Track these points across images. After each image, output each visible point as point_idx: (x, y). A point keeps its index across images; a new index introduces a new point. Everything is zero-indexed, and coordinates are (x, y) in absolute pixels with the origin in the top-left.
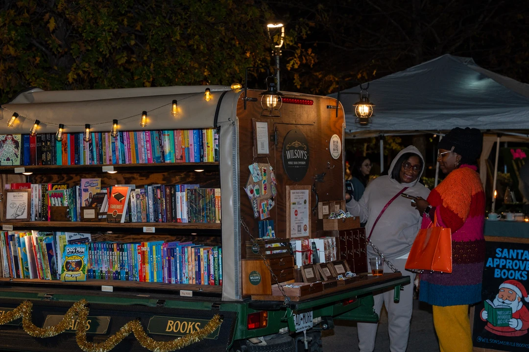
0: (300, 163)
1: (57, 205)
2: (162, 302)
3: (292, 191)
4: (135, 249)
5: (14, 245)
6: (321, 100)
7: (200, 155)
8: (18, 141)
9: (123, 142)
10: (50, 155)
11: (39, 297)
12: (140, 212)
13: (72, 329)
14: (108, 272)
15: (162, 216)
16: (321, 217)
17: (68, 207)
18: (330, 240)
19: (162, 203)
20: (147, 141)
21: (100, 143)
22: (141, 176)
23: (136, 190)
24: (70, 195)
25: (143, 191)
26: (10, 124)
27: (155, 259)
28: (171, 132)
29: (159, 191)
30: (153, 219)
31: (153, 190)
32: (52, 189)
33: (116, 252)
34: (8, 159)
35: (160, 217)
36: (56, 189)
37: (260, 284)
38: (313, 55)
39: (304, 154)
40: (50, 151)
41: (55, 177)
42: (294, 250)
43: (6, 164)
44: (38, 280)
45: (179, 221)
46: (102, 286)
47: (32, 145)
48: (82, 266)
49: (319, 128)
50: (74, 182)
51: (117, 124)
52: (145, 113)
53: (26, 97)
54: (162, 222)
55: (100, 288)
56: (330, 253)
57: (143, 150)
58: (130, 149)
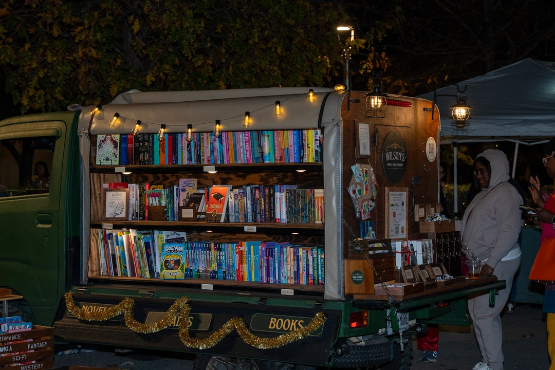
0: (398, 165)
1: (155, 205)
2: (263, 299)
3: (390, 193)
4: (233, 249)
5: (113, 244)
6: (418, 102)
7: (300, 156)
8: (117, 141)
9: (221, 143)
10: (147, 155)
11: (140, 295)
12: (238, 212)
13: (174, 325)
14: (206, 271)
15: (261, 216)
16: (417, 219)
17: (165, 207)
18: (427, 242)
19: (260, 204)
20: (246, 142)
21: (199, 143)
22: (238, 176)
23: (234, 190)
24: (167, 195)
25: (242, 191)
26: (112, 124)
27: (253, 259)
28: (271, 133)
29: (257, 192)
30: (251, 219)
31: (252, 191)
32: (149, 188)
33: (213, 252)
34: (107, 159)
35: (259, 217)
36: (154, 189)
37: (363, 284)
38: (387, 58)
39: (402, 156)
40: (148, 152)
41: (151, 177)
42: (393, 251)
43: (106, 164)
44: (136, 278)
45: (277, 221)
46: (202, 284)
47: (130, 146)
48: (181, 265)
49: (416, 131)
50: (170, 182)
51: (219, 124)
52: (248, 114)
53: (124, 98)
54: (261, 222)
55: (199, 286)
56: (427, 255)
57: (242, 150)
58: (229, 149)
